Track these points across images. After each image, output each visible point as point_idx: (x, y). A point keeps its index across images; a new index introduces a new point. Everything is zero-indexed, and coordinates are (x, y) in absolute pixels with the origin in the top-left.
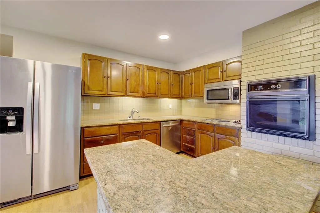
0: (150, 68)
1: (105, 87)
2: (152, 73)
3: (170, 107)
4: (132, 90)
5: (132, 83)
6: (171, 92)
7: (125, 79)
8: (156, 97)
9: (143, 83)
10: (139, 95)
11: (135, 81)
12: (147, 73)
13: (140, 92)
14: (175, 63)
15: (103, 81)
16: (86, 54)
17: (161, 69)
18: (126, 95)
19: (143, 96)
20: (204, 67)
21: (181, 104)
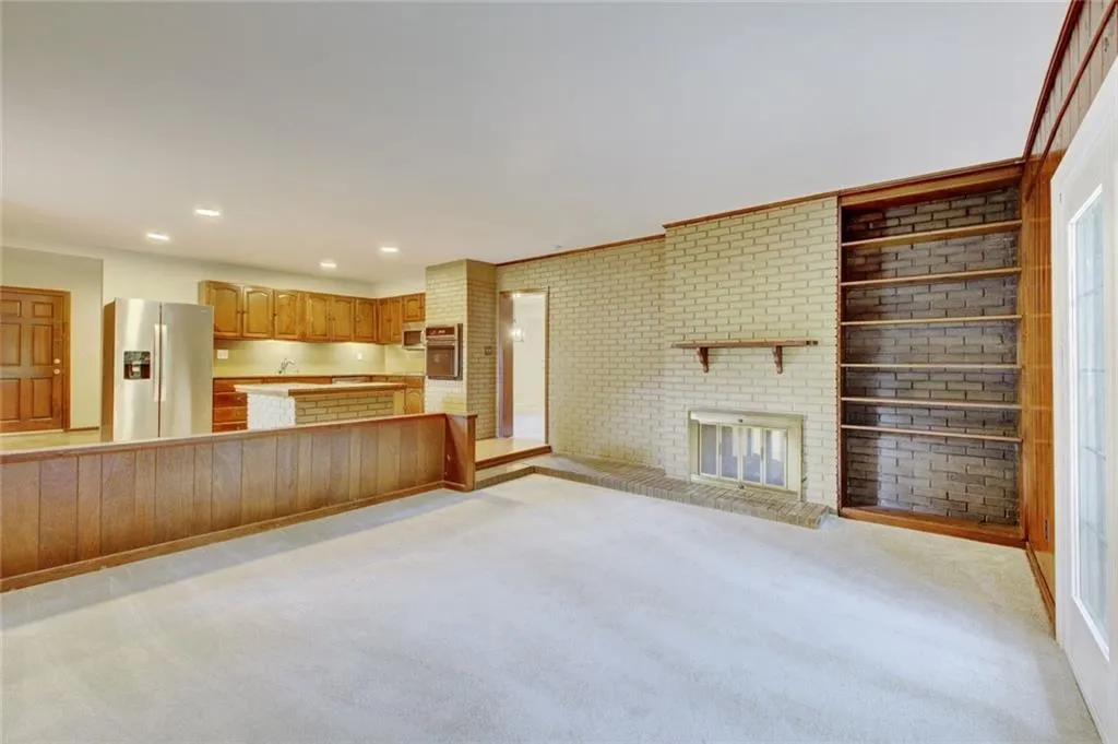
0: (313, 295)
1: (239, 327)
2: (319, 306)
3: (360, 357)
4: (284, 330)
5: (283, 320)
6: (355, 332)
7: (271, 314)
8: (328, 341)
9: (303, 318)
10: (296, 337)
11: (289, 317)
12: (310, 302)
13: (297, 332)
14: (369, 284)
15: (236, 318)
16: (211, 282)
17: (336, 296)
18: (272, 337)
19: (303, 338)
20: (403, 297)
21: (383, 355)
